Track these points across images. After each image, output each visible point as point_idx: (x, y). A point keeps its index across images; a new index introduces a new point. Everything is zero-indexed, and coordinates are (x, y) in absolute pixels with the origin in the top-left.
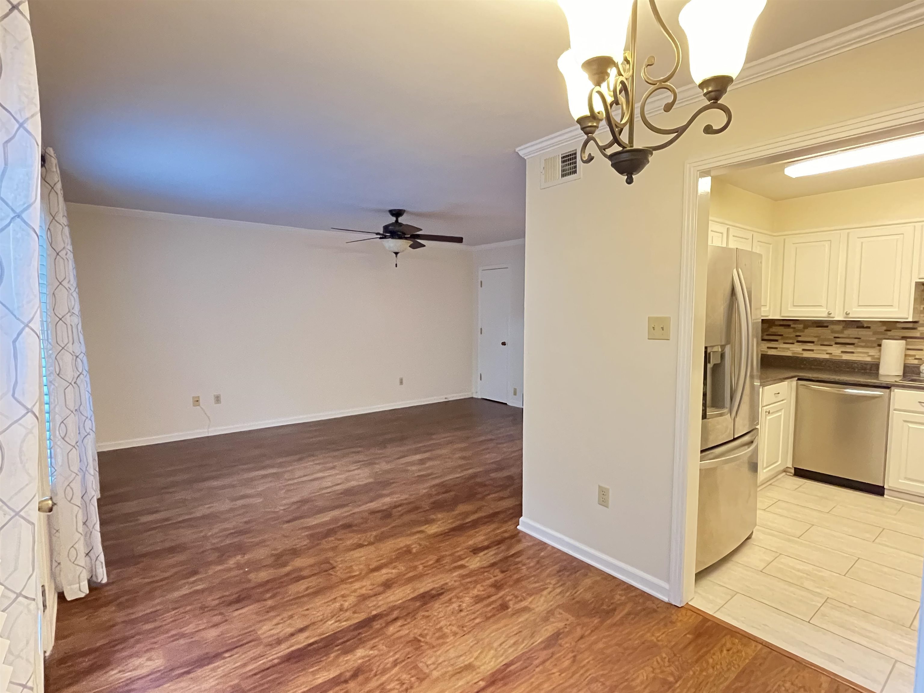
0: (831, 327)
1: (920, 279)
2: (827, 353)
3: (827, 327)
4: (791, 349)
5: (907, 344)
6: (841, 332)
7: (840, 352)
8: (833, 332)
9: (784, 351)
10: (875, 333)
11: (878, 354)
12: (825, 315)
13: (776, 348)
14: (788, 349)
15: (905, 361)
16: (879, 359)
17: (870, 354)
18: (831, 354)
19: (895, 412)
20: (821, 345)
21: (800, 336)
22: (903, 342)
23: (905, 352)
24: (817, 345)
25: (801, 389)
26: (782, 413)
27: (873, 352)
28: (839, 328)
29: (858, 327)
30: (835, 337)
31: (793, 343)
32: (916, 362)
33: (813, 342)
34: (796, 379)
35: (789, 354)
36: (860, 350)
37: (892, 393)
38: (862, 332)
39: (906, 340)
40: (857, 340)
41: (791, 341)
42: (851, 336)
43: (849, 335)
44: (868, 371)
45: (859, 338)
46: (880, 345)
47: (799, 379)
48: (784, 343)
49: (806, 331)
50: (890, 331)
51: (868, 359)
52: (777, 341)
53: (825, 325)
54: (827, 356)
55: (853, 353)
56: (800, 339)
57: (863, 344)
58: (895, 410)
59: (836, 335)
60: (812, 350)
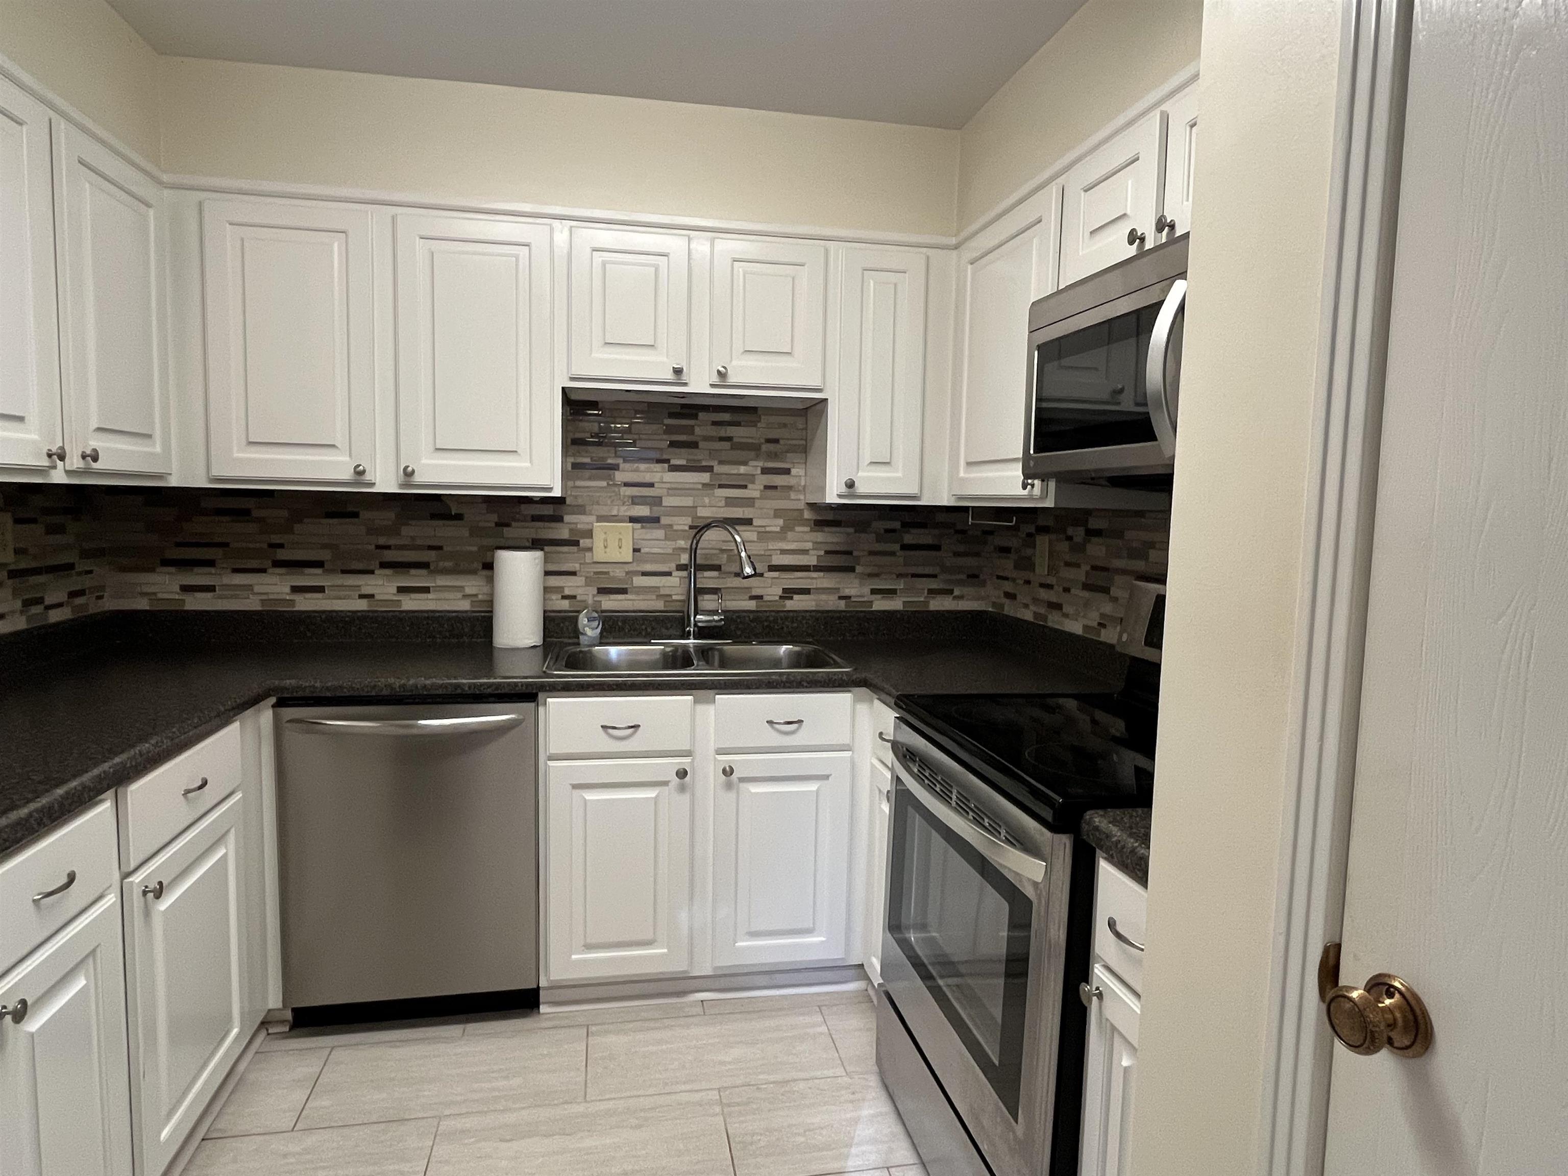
0: (365, 515)
1: (573, 379)
2: (362, 596)
3: (355, 515)
4: (257, 589)
5: (546, 560)
6: (394, 530)
7: (395, 591)
8: (372, 531)
9: (236, 597)
10: (476, 531)
11: (486, 589)
12: (346, 474)
13: (210, 589)
14: (249, 587)
15: (544, 606)
16: (490, 602)
17: (468, 591)
18: (372, 596)
19: (550, 763)
20: (344, 572)
21: (281, 546)
22: (538, 555)
23: (544, 581)
24: (332, 571)
25: (293, 736)
26: (227, 851)
27: (473, 585)
28: (388, 516)
29: (434, 516)
30: (378, 547)
31: (263, 571)
32: (565, 605)
33: (319, 564)
34: (273, 700)
35: (252, 604)
36: (442, 581)
37: (541, 709)
38: (443, 531)
39: (542, 550)
40: (433, 553)
41: (254, 564)
42: (419, 542)
43: (413, 538)
44: (466, 639)
45: (440, 548)
46: (489, 566)
47: (282, 703)
48: (236, 571)
49: (297, 527)
50: (508, 525)
51: (465, 606)
52: (211, 563)
53: (350, 509)
54: (362, 605)
55: (426, 590)
56: (282, 555)
57: (449, 564)
58: (552, 758)
59: (382, 541)
60: (320, 589)
